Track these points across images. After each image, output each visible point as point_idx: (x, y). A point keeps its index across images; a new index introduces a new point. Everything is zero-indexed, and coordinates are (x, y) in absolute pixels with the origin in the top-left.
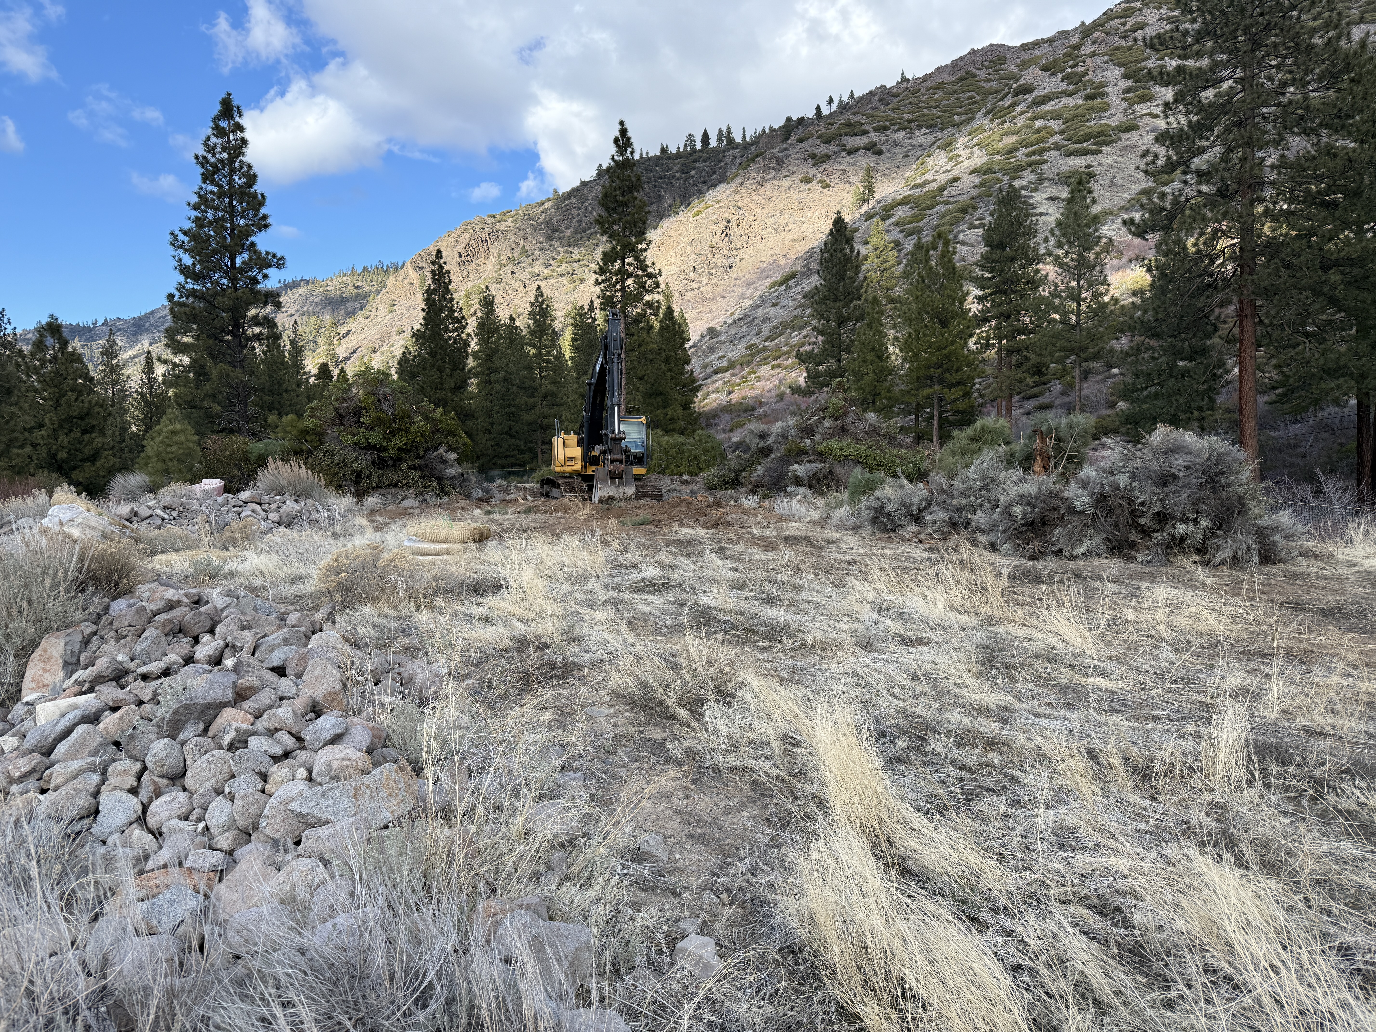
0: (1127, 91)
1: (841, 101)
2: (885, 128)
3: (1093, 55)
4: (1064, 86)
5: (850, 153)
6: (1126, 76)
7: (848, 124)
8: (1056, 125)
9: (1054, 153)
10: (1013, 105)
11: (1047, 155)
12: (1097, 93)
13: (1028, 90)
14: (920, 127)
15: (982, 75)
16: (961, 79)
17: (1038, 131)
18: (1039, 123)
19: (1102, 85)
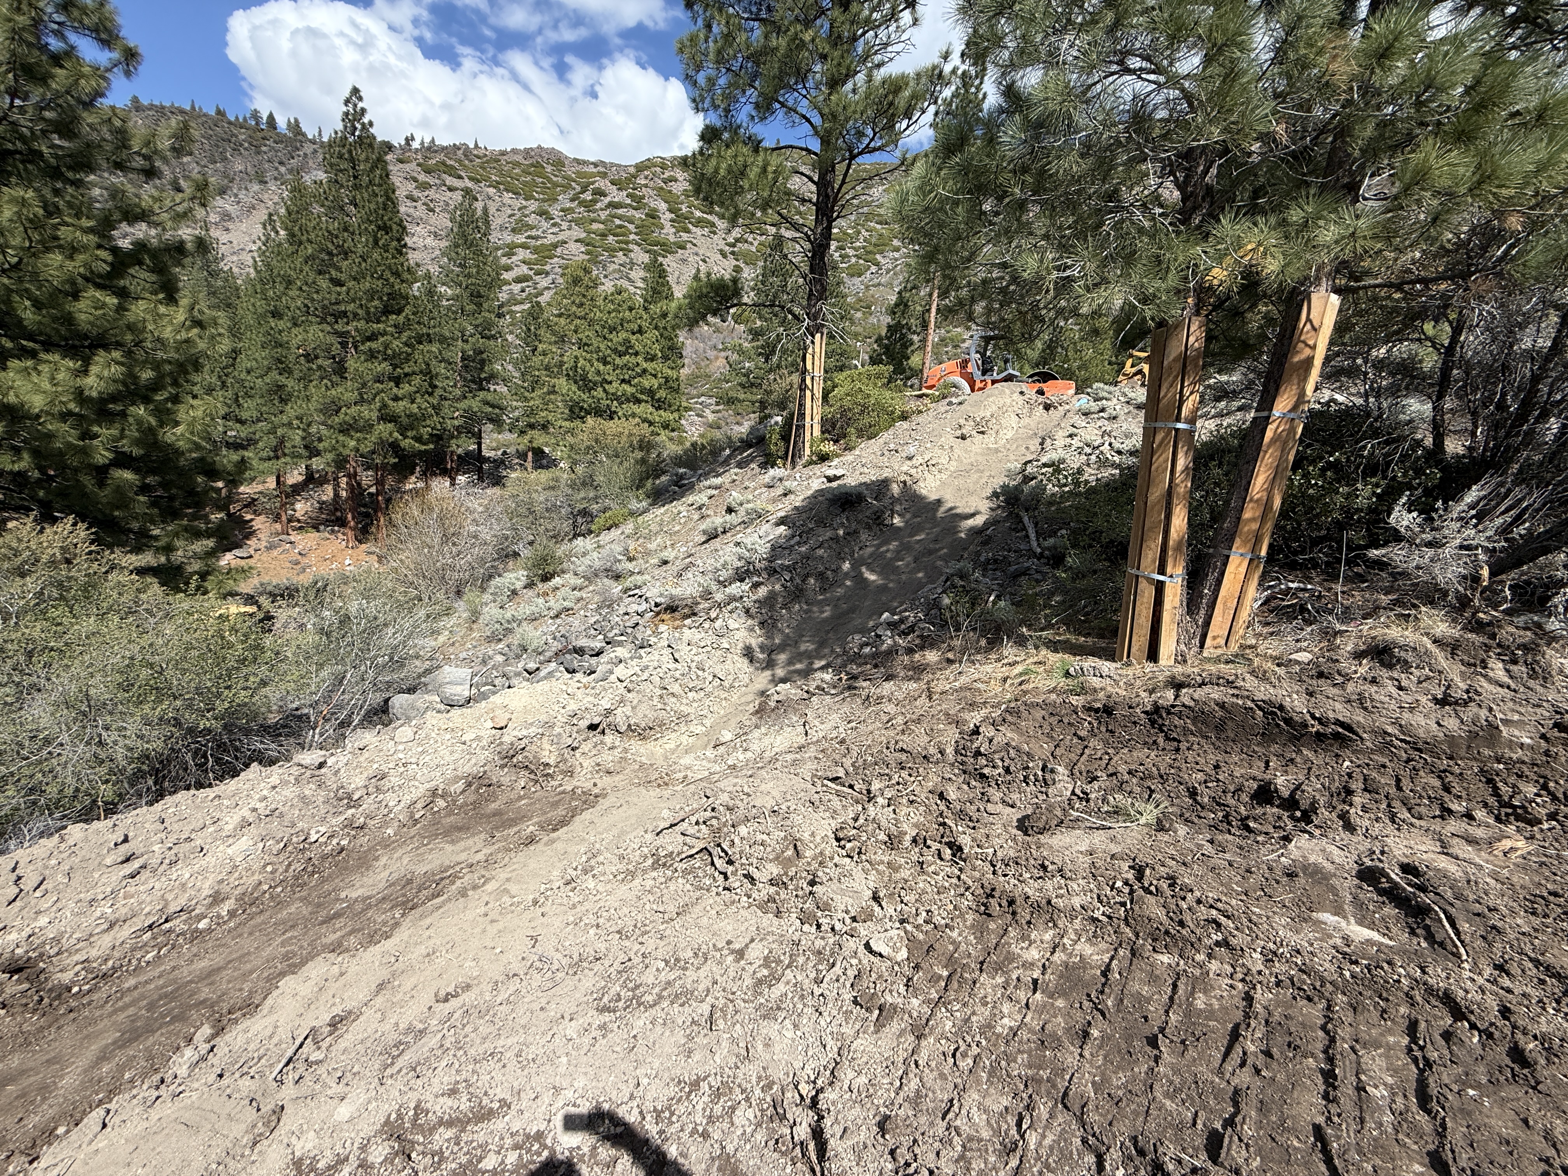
0: (672, 221)
1: (422, 143)
2: (479, 181)
3: (646, 186)
4: (628, 201)
5: (450, 189)
6: (671, 211)
7: (444, 163)
8: (631, 227)
9: (636, 247)
10: (594, 201)
11: (631, 246)
12: (653, 215)
13: (603, 194)
14: (507, 191)
15: (549, 169)
16: (532, 165)
17: (620, 227)
18: (618, 222)
19: (656, 210)
